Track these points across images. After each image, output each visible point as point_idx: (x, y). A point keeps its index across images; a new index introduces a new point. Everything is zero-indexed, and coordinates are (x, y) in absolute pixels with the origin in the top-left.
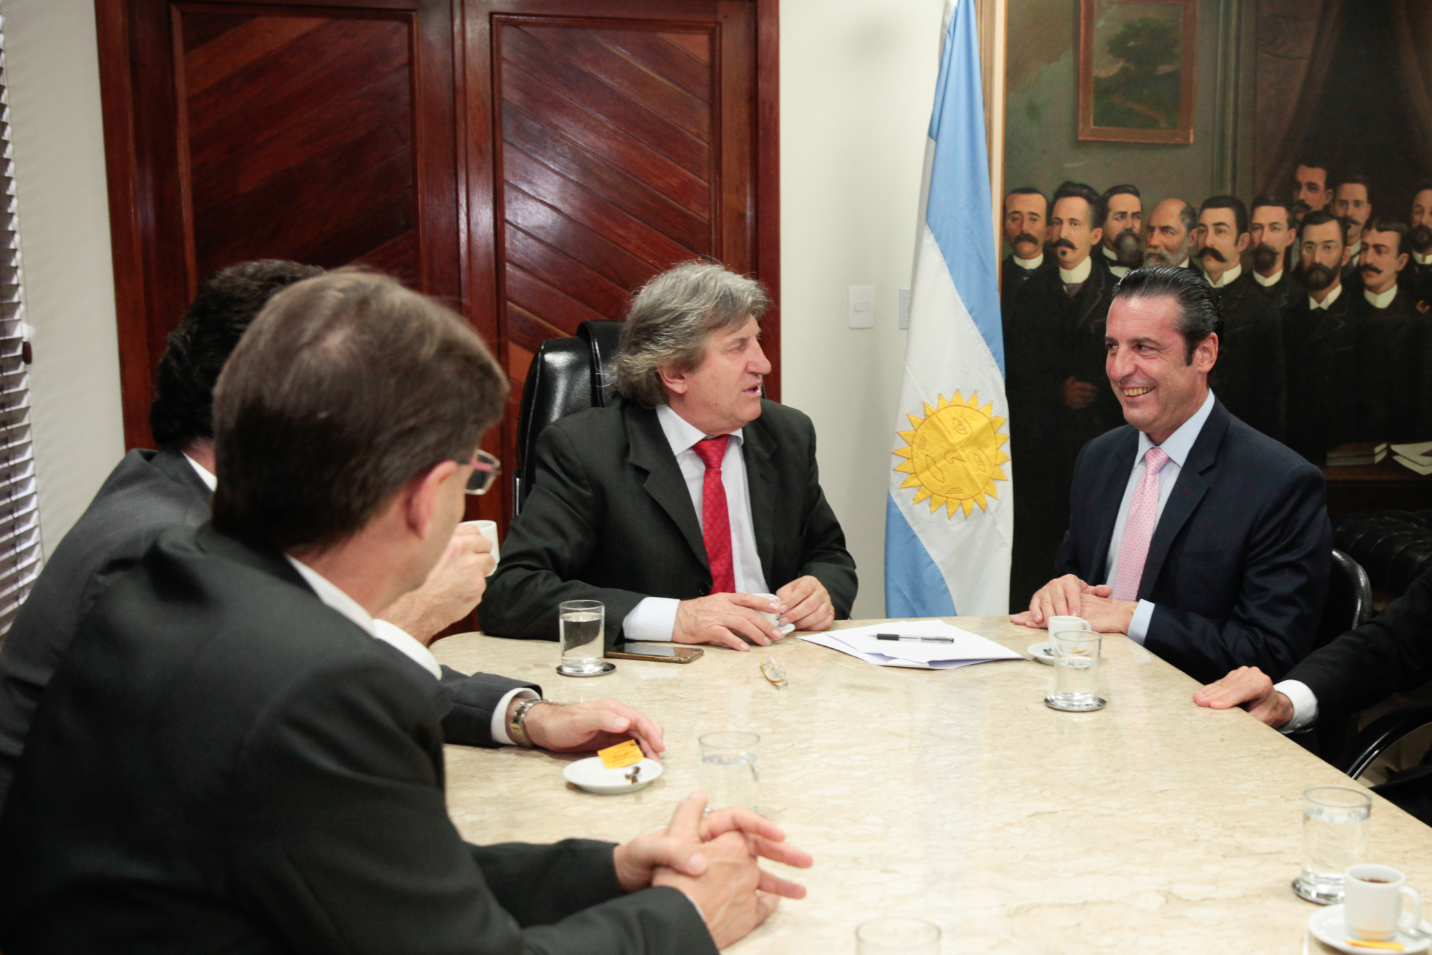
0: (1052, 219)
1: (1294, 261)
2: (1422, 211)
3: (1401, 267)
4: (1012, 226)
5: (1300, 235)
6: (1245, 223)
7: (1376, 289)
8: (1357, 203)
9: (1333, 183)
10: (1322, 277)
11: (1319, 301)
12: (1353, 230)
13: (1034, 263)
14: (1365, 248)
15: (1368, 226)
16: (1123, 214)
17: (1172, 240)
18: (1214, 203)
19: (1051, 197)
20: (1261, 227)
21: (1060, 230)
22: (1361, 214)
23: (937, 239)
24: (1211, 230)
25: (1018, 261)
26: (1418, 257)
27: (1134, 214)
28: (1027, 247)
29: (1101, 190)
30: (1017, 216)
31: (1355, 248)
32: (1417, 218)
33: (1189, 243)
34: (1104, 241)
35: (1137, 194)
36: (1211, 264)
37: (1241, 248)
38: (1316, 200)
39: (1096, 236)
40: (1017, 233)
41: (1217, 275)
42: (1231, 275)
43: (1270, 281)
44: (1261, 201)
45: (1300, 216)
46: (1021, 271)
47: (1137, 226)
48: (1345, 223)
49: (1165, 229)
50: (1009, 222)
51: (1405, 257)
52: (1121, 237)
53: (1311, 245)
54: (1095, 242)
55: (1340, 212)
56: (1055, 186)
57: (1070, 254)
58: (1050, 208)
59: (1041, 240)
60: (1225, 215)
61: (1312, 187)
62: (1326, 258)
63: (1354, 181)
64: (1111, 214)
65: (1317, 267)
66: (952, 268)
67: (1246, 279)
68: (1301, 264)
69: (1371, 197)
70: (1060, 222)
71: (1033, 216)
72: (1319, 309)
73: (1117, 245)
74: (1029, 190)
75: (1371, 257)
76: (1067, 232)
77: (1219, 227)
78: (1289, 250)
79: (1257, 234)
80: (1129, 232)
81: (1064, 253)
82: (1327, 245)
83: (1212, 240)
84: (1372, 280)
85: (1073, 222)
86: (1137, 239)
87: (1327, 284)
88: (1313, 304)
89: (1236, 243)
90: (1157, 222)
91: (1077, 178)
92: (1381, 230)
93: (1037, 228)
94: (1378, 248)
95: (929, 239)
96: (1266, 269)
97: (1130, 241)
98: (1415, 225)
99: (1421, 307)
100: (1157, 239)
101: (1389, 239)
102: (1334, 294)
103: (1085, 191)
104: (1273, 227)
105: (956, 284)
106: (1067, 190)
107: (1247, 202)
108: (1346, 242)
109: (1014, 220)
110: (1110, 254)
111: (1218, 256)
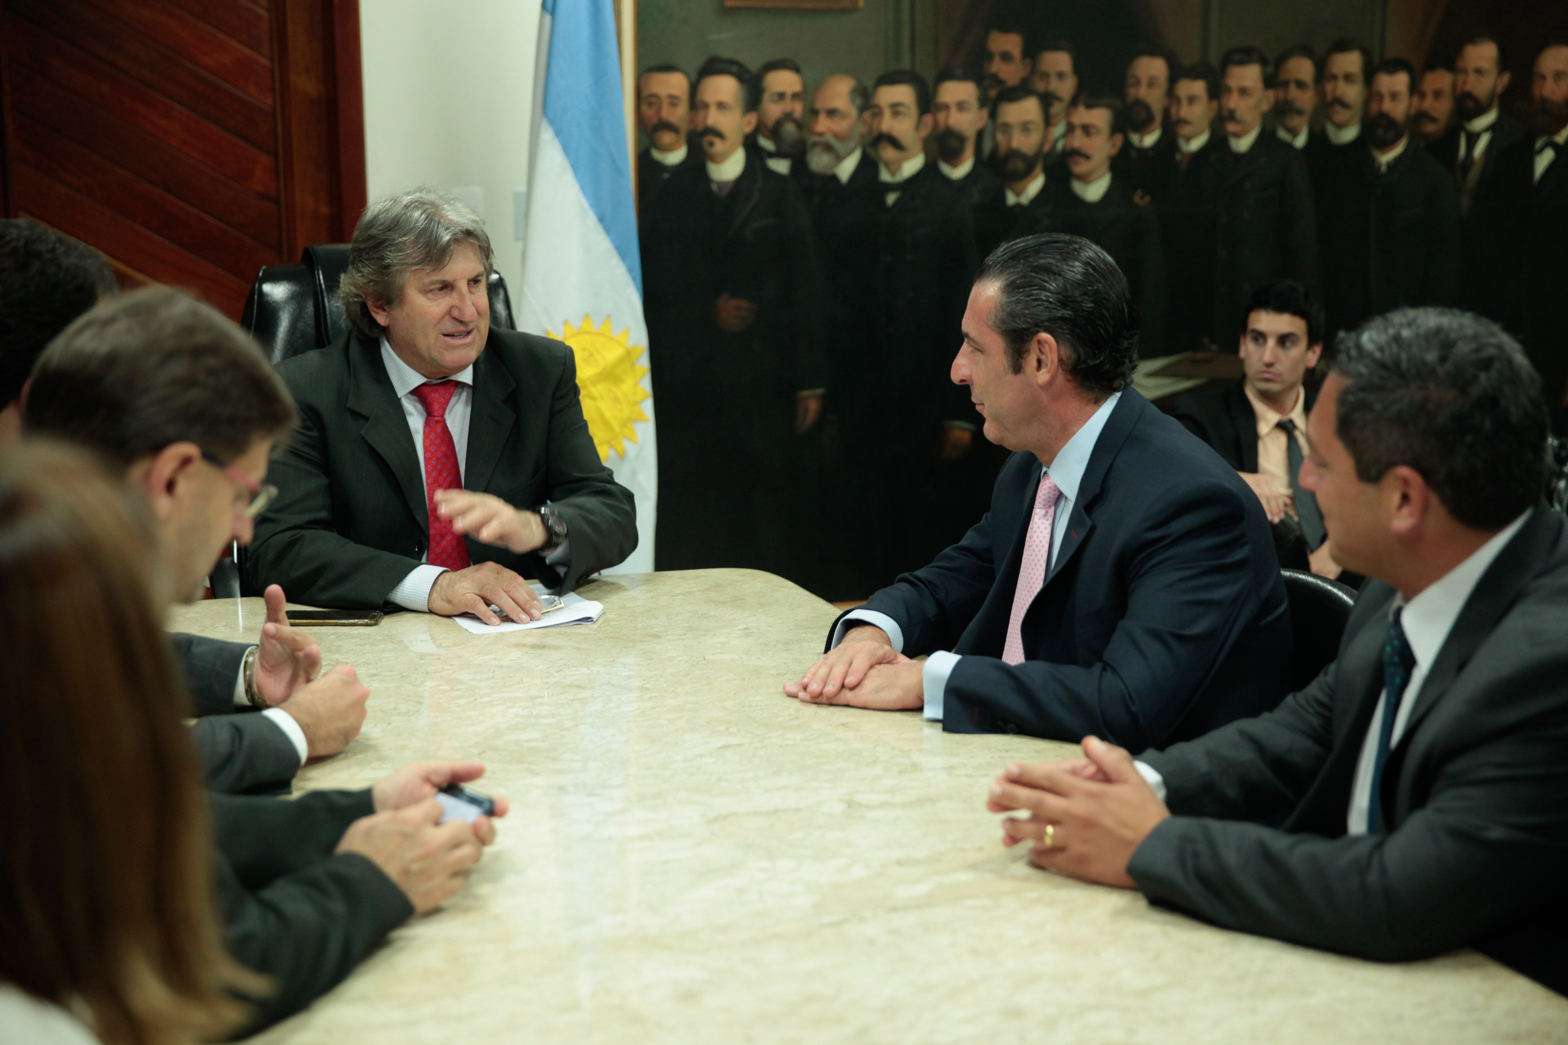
0: (695, 103)
1: (987, 147)
2: (1138, 83)
3: (1114, 151)
4: (649, 112)
5: (993, 115)
6: (927, 103)
7: (1085, 179)
8: (1061, 75)
9: (1031, 52)
10: (1020, 165)
11: (1018, 194)
12: (1057, 108)
13: (675, 157)
14: (1070, 129)
15: (1074, 103)
16: (781, 96)
17: (840, 126)
18: (890, 79)
19: (694, 76)
20: (946, 107)
21: (706, 117)
22: (1066, 88)
23: (558, 133)
24: (887, 114)
25: (657, 155)
26: (1135, 138)
27: (795, 96)
28: (667, 138)
29: (754, 65)
30: (654, 100)
31: (1059, 130)
32: (1132, 91)
33: (861, 129)
34: (760, 128)
35: (797, 69)
36: (888, 153)
37: (924, 132)
38: (1011, 73)
39: (749, 123)
40: (655, 120)
41: (894, 167)
42: (912, 165)
43: (960, 171)
44: (946, 75)
45: (993, 93)
46: (660, 167)
47: (798, 109)
48: (1047, 100)
49: (832, 113)
50: (644, 107)
51: (1119, 139)
52: (779, 123)
53: (1006, 127)
54: (749, 129)
55: (1040, 86)
56: (699, 62)
57: (719, 146)
58: (694, 89)
59: (684, 128)
60: (902, 94)
61: (1006, 57)
62: (1025, 143)
63: (1055, 48)
64: (766, 97)
65: (1014, 154)
66: (575, 168)
67: (930, 171)
68: (995, 150)
69: (1078, 68)
70: (706, 106)
71: (673, 100)
72: (1018, 206)
73: (775, 132)
74: (668, 68)
75: (1078, 140)
76: (714, 118)
77: (896, 109)
78: (980, 135)
79: (941, 116)
80: (788, 117)
81: (711, 144)
82: (1025, 127)
83: (888, 124)
84: (1080, 167)
85: (721, 106)
86: (799, 125)
87: (1027, 173)
88: (1011, 199)
89: (917, 127)
90: (821, 104)
91: (726, 53)
92: (1089, 106)
93: (678, 115)
94: (1087, 129)
95: (547, 135)
96: (953, 157)
97: (790, 129)
98: (1130, 100)
99: (1140, 199)
100: (823, 124)
101: (1100, 117)
102: (1035, 186)
103: (735, 68)
104: (961, 106)
105: (583, 188)
106: (713, 67)
107: (929, 76)
108: (1048, 121)
109: (650, 104)
110: (767, 144)
111: (896, 144)
